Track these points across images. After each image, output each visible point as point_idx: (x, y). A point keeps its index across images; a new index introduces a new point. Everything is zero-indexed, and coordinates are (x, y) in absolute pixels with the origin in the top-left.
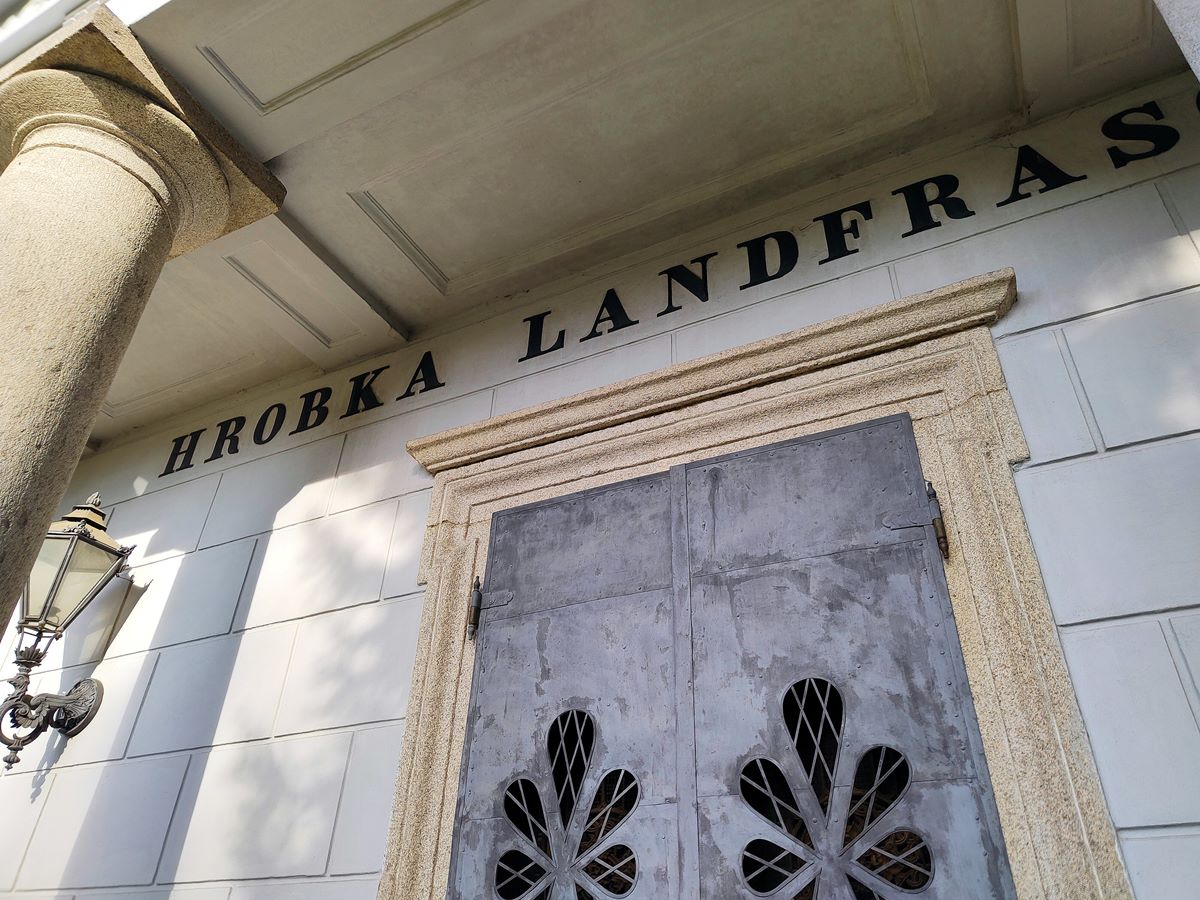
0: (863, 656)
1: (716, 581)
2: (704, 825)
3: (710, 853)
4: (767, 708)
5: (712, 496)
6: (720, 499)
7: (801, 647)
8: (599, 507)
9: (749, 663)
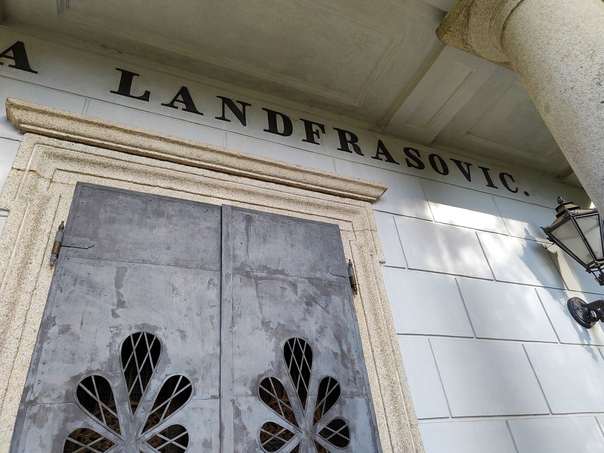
0: (321, 331)
1: (248, 275)
2: (238, 413)
3: (241, 430)
4: (275, 350)
5: (247, 229)
6: (252, 232)
7: (292, 321)
8: (170, 209)
9: (266, 324)
